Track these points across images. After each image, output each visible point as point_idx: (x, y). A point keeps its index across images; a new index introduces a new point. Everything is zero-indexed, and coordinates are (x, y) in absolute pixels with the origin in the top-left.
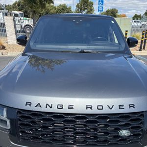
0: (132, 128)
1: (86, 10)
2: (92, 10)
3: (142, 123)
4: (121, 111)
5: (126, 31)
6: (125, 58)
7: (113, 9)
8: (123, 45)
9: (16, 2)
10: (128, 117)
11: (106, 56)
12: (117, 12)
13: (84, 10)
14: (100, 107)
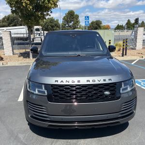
0: (111, 90)
1: (72, 22)
2: (78, 22)
3: (115, 88)
4: (105, 82)
5: (110, 40)
6: (108, 58)
7: (97, 21)
8: (106, 51)
9: (5, 16)
10: (109, 85)
11: (95, 58)
12: (101, 23)
13: (71, 22)
14: (94, 81)
